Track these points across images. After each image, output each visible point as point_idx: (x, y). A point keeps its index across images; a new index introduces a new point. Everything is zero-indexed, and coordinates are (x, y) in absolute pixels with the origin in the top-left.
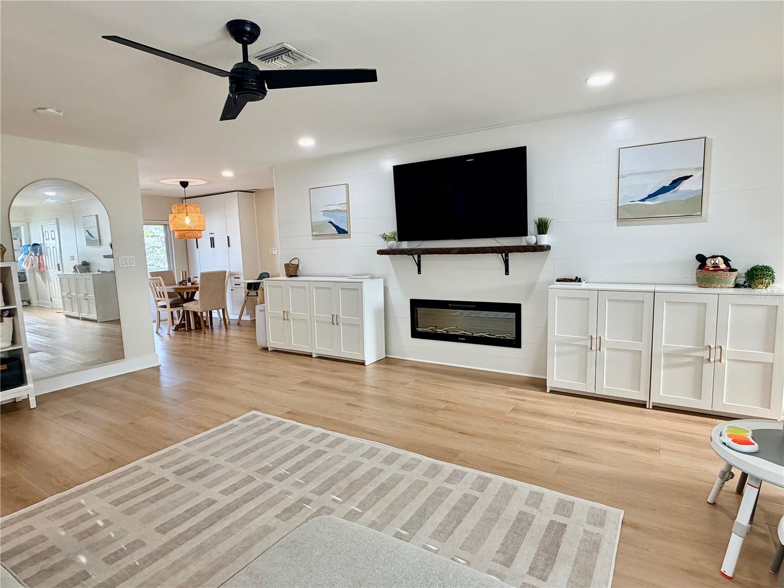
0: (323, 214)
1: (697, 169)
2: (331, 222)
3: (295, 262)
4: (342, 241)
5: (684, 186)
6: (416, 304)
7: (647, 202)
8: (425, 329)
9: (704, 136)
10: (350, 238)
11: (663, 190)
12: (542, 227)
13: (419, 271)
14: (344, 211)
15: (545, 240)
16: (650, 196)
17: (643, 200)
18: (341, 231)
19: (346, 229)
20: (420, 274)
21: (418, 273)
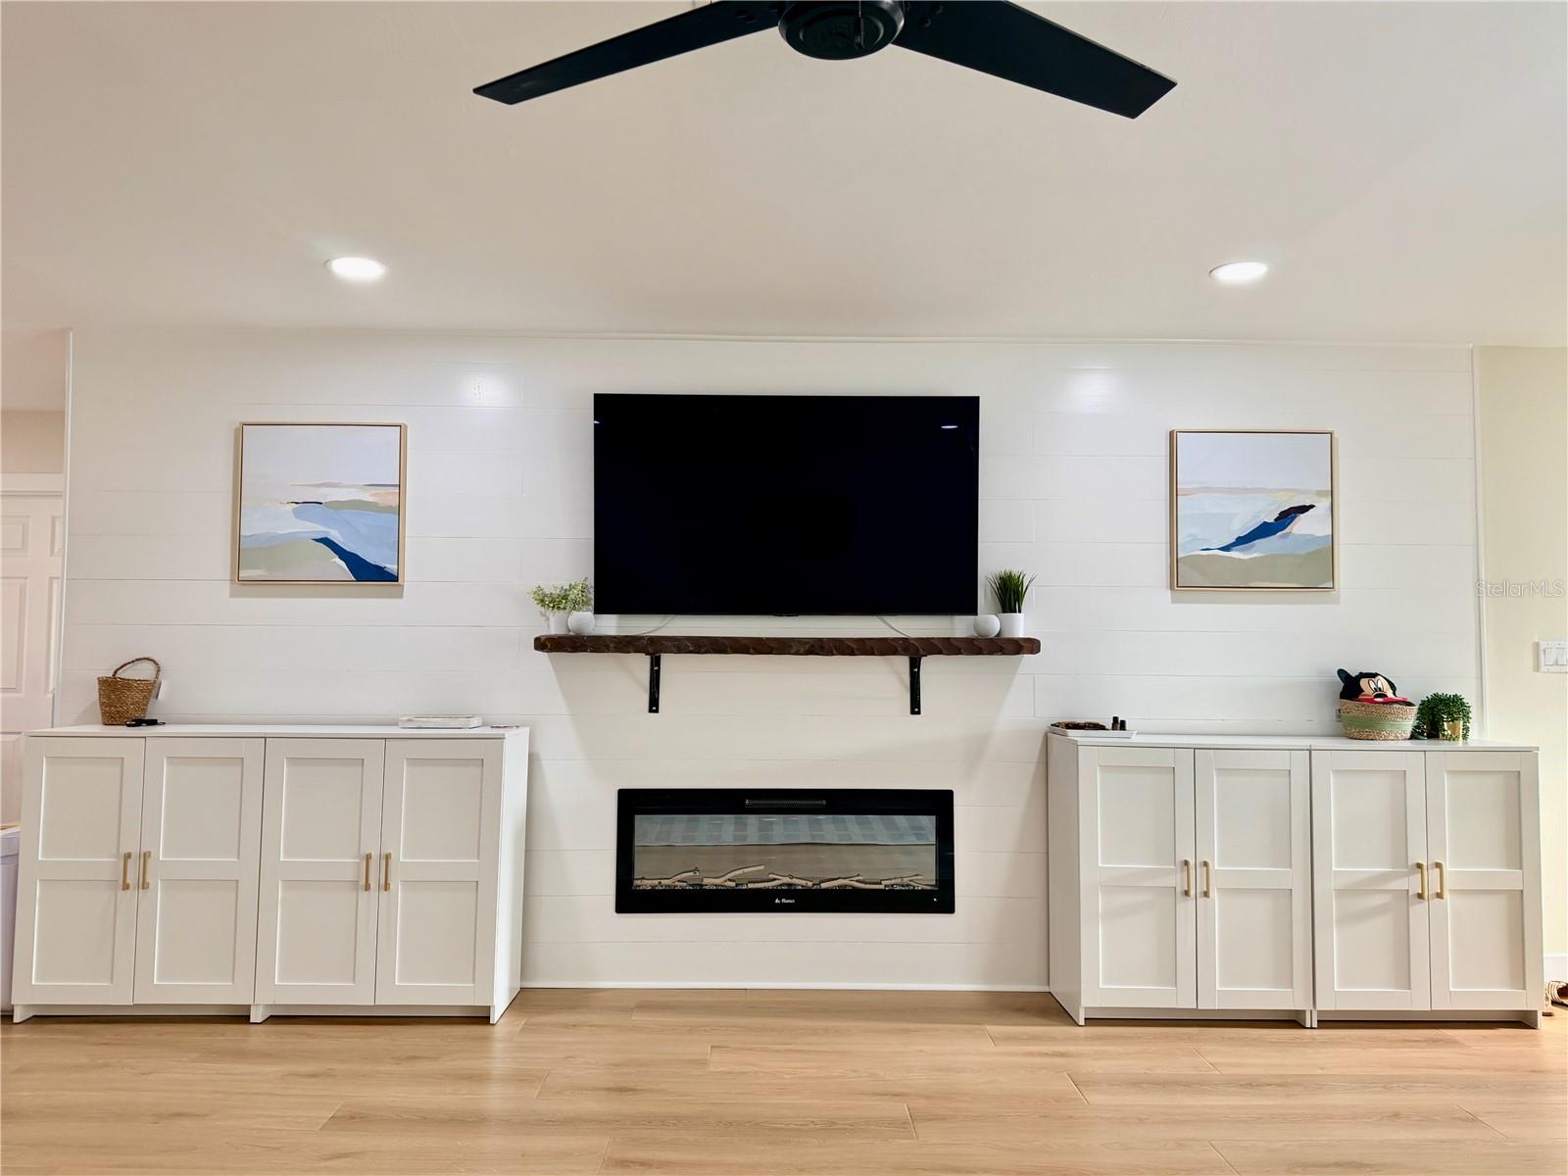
0: (294, 510)
1: (1320, 494)
2: (326, 541)
3: (143, 672)
4: (368, 605)
5: (1300, 526)
6: (633, 804)
7: (1234, 554)
8: (664, 882)
9: (1329, 429)
10: (401, 596)
11: (1264, 531)
12: (1010, 594)
13: (654, 705)
14: (387, 509)
15: (1020, 626)
16: (1242, 541)
17: (1226, 548)
18: (366, 572)
19: (391, 567)
20: (657, 711)
21: (651, 711)
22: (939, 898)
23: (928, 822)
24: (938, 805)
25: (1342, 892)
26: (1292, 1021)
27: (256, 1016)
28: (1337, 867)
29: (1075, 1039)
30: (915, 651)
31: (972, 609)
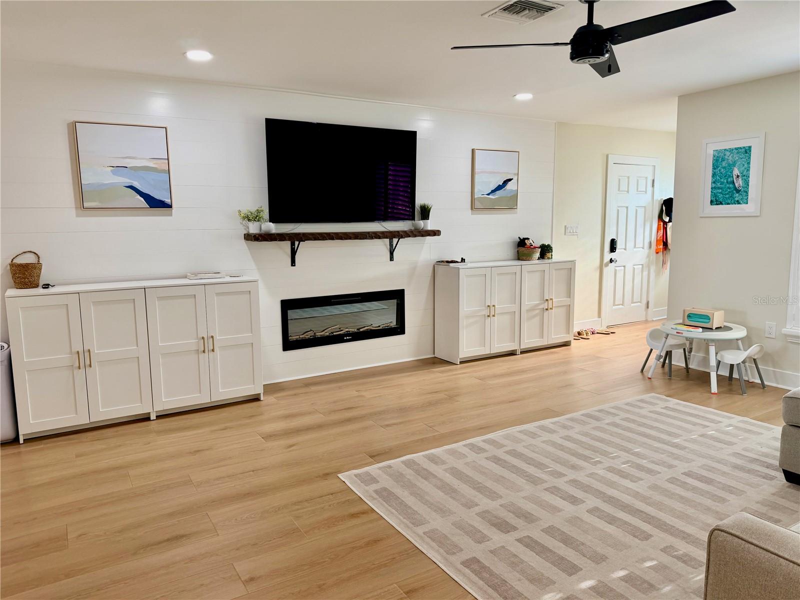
0: (112, 171)
1: (515, 174)
2: (132, 187)
4: (156, 220)
5: (510, 186)
6: (287, 305)
7: (490, 196)
8: (301, 336)
9: (518, 150)
10: (171, 215)
11: (499, 188)
12: (425, 213)
13: (293, 263)
14: (163, 171)
16: (493, 191)
17: (488, 194)
18: (156, 204)
19: (168, 201)
20: (295, 266)
21: (292, 265)
22: (399, 329)
23: (394, 302)
24: (398, 296)
25: (528, 311)
26: (512, 353)
27: (153, 417)
28: (527, 303)
29: (456, 370)
30: (391, 235)
31: (413, 219)
